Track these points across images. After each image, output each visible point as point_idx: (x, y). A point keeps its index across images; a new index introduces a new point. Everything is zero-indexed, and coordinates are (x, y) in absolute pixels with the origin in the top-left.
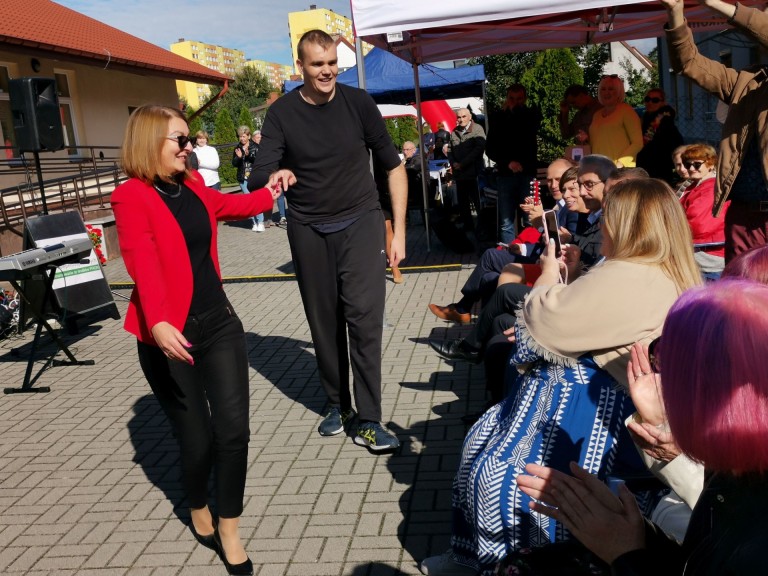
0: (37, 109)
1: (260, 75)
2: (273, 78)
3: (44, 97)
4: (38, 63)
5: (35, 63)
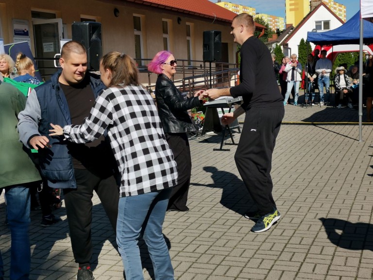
0: (214, 43)
1: (265, 23)
2: (271, 25)
3: (217, 39)
4: (181, 20)
5: (179, 20)
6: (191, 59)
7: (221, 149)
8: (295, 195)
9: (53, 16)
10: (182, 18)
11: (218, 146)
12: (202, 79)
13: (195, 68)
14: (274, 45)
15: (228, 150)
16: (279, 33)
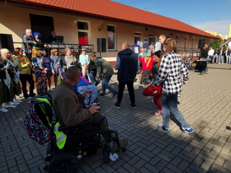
0: (203, 43)
2: (223, 38)
5: (191, 36)
6: (193, 48)
7: (200, 74)
8: (225, 89)
9: (154, 36)
10: (192, 36)
11: (200, 73)
12: (196, 54)
13: (194, 51)
14: (223, 45)
15: (203, 75)
16: (225, 40)
